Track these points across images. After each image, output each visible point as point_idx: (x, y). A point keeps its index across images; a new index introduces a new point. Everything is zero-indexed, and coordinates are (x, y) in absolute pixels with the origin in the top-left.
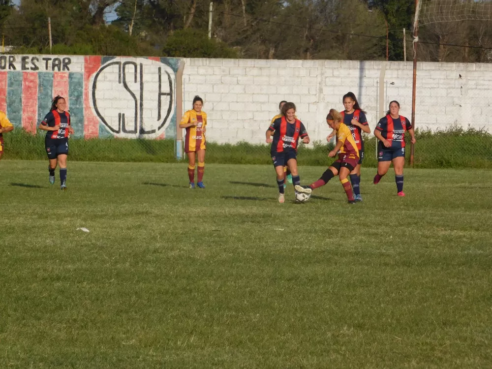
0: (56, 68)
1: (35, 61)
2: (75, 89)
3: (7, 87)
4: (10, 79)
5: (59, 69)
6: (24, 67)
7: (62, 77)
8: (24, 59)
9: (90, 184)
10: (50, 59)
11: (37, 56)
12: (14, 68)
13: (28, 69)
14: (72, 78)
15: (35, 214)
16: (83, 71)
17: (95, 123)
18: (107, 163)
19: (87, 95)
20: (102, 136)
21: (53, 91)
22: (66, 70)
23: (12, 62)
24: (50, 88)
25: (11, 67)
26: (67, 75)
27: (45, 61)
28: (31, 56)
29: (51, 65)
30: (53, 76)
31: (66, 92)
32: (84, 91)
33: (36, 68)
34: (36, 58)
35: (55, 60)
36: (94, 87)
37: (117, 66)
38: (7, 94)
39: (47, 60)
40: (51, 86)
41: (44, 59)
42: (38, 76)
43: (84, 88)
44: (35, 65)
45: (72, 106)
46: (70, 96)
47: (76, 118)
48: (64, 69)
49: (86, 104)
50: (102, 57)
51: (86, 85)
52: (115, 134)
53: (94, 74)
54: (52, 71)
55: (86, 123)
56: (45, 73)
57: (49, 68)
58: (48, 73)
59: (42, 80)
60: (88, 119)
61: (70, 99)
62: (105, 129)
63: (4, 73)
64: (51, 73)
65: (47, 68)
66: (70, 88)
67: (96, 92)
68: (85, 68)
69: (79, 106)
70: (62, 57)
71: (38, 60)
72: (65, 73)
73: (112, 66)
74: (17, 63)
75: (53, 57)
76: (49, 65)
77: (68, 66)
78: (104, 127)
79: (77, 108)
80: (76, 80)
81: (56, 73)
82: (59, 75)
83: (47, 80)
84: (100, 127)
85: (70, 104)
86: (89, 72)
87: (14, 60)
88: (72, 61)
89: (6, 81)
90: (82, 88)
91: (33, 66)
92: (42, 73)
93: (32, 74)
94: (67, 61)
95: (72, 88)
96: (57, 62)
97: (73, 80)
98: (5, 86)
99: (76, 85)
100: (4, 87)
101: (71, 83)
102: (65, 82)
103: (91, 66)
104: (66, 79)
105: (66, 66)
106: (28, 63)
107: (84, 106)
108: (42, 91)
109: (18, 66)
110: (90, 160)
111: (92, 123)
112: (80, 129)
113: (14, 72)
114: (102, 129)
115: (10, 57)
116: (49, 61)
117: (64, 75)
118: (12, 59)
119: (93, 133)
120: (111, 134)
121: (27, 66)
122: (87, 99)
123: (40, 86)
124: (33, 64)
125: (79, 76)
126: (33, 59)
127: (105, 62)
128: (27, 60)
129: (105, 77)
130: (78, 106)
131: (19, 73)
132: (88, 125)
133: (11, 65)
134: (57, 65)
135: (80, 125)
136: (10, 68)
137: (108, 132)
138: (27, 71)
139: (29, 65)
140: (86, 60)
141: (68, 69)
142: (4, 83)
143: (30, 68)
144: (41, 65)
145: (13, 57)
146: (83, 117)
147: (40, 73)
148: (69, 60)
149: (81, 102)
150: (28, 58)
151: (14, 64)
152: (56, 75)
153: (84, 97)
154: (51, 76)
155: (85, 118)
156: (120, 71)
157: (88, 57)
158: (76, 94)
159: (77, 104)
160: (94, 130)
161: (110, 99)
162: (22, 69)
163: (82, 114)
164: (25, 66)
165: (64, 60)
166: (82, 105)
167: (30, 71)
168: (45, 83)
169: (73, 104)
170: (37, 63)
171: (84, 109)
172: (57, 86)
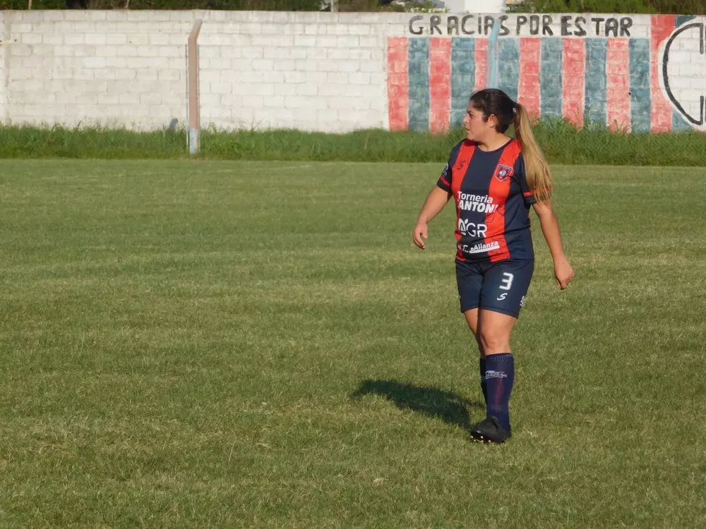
0: (611, 33)
1: (581, 23)
2: (638, 62)
3: (540, 60)
4: (545, 49)
5: (615, 34)
6: (564, 32)
7: (619, 46)
8: (564, 20)
9: (674, 201)
10: (602, 20)
11: (584, 15)
12: (551, 33)
13: (571, 34)
14: (634, 47)
15: (615, 249)
16: (650, 36)
17: (667, 110)
18: (688, 168)
19: (655, 70)
20: (678, 129)
21: (607, 65)
22: (625, 34)
23: (548, 24)
24: (603, 61)
25: (546, 32)
26: (626, 43)
27: (595, 23)
28: (575, 16)
29: (604, 29)
30: (607, 44)
31: (625, 66)
32: (651, 65)
33: (582, 33)
34: (581, 18)
35: (610, 20)
36: (666, 58)
37: (698, 29)
38: (540, 70)
39: (598, 21)
40: (605, 59)
41: (593, 20)
42: (585, 43)
43: (651, 60)
44: (581, 29)
45: (633, 86)
46: (632, 72)
47: (640, 103)
48: (622, 34)
49: (654, 84)
50: (676, 17)
51: (655, 57)
52: (695, 126)
53: (666, 41)
54: (604, 37)
55: (654, 110)
56: (596, 40)
57: (600, 32)
58: (600, 40)
59: (590, 50)
60: (657, 104)
61: (632, 77)
62: (682, 119)
63: (536, 40)
64: (604, 40)
65: (598, 32)
66: (631, 60)
67: (668, 66)
68: (653, 32)
69: (645, 85)
70: (619, 17)
71: (584, 22)
72: (624, 39)
73: (689, 30)
74: (555, 25)
75: (606, 16)
76: (600, 29)
77: (629, 29)
78: (680, 116)
79: (641, 89)
80: (640, 50)
81: (611, 39)
82: (616, 42)
83: (598, 50)
84: (674, 116)
85: (632, 85)
86: (658, 37)
87: (550, 20)
88: (633, 23)
89: (538, 52)
90: (649, 60)
91: (578, 30)
92: (591, 39)
93: (577, 41)
94: (626, 22)
95: (634, 60)
96: (612, 24)
97: (636, 49)
98: (538, 58)
99: (640, 57)
100: (536, 61)
101: (632, 55)
102: (624, 52)
103: (661, 29)
104: (626, 48)
105: (625, 29)
106: (570, 25)
107: (651, 86)
108: (592, 66)
109: (556, 30)
110: (662, 164)
111: (663, 111)
112: (646, 119)
113: (550, 39)
114: (677, 118)
115: (544, 17)
116: (601, 23)
117: (622, 42)
118: (547, 20)
119: (663, 124)
120: (690, 127)
121: (569, 30)
122: (655, 77)
123: (588, 59)
124: (579, 26)
125: (643, 44)
126: (577, 20)
127: (681, 24)
128: (569, 22)
129: (681, 45)
130: (642, 87)
131: (557, 40)
132: (657, 113)
133: (546, 28)
134: (611, 28)
135: (645, 113)
136: (544, 33)
137: (686, 124)
138: (570, 37)
139: (572, 29)
140: (653, 21)
141: (628, 34)
142: (535, 54)
143: (573, 33)
144: (590, 29)
145: (548, 17)
146: (650, 102)
147: (587, 40)
148: (630, 21)
149: (646, 80)
150: (570, 18)
151: (550, 26)
152: (610, 43)
153: (651, 73)
154: (604, 43)
155: (653, 105)
156: (701, 36)
157: (656, 16)
158: (639, 69)
159: (640, 85)
160: (666, 121)
161: (688, 76)
162: (562, 34)
163: (648, 98)
164: (566, 30)
165: (622, 21)
166: (648, 85)
167: (573, 37)
168: (595, 54)
169: (635, 84)
170: (583, 26)
171: (651, 92)
172: (612, 58)
